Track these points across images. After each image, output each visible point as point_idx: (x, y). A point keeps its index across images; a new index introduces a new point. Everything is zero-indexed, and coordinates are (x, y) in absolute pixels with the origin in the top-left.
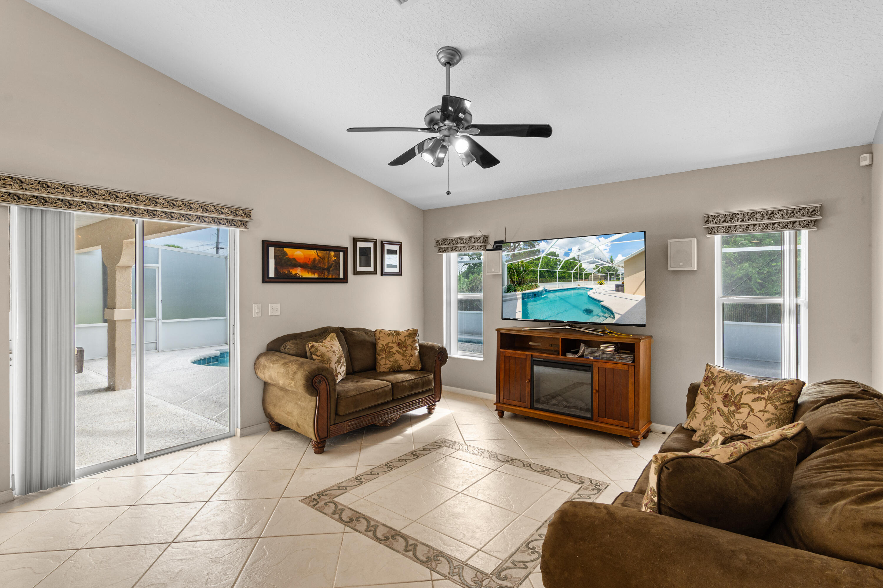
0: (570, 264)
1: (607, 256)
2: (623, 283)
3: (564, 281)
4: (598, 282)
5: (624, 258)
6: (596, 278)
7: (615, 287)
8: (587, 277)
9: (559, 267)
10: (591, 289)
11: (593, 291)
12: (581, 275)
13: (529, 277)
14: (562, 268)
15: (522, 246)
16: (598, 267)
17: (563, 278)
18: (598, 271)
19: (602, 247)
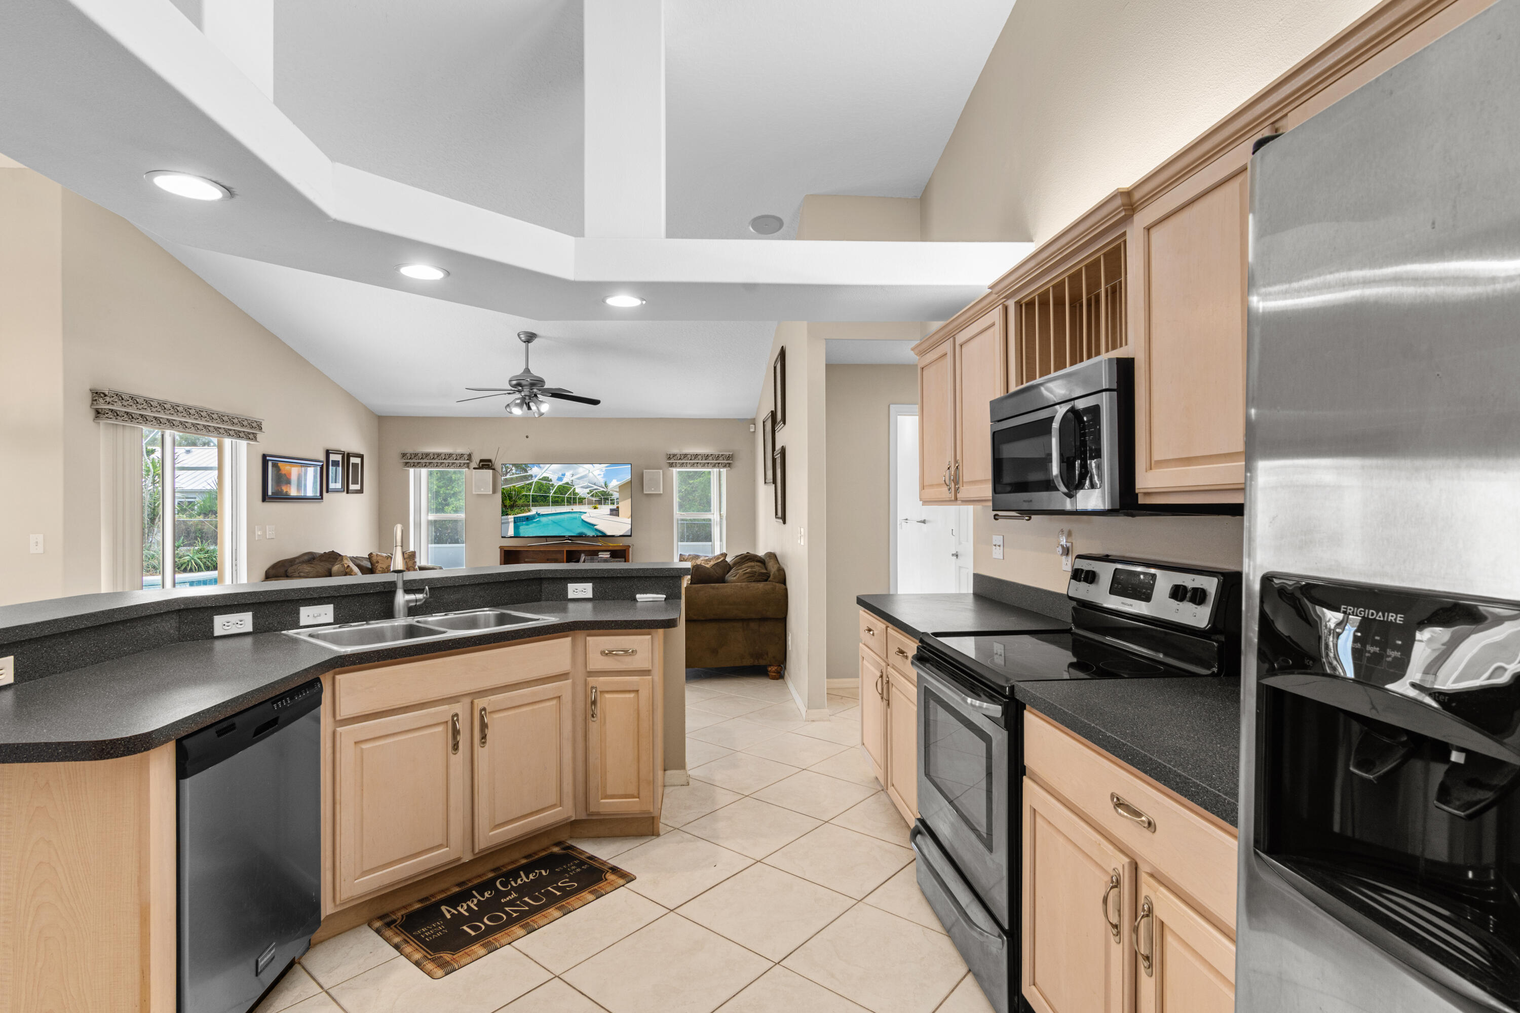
0: (563, 489)
1: (601, 481)
2: (618, 508)
3: (557, 505)
4: (592, 506)
5: (619, 483)
6: (590, 503)
7: (609, 511)
8: (581, 501)
9: (552, 492)
10: (585, 513)
11: (587, 515)
12: (575, 500)
13: (522, 501)
14: (555, 493)
15: (514, 471)
16: (592, 491)
17: (557, 502)
18: (592, 496)
19: (596, 473)
